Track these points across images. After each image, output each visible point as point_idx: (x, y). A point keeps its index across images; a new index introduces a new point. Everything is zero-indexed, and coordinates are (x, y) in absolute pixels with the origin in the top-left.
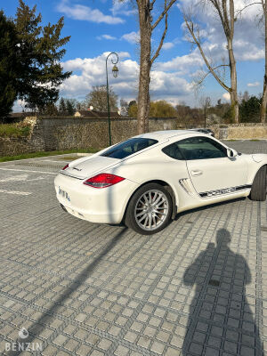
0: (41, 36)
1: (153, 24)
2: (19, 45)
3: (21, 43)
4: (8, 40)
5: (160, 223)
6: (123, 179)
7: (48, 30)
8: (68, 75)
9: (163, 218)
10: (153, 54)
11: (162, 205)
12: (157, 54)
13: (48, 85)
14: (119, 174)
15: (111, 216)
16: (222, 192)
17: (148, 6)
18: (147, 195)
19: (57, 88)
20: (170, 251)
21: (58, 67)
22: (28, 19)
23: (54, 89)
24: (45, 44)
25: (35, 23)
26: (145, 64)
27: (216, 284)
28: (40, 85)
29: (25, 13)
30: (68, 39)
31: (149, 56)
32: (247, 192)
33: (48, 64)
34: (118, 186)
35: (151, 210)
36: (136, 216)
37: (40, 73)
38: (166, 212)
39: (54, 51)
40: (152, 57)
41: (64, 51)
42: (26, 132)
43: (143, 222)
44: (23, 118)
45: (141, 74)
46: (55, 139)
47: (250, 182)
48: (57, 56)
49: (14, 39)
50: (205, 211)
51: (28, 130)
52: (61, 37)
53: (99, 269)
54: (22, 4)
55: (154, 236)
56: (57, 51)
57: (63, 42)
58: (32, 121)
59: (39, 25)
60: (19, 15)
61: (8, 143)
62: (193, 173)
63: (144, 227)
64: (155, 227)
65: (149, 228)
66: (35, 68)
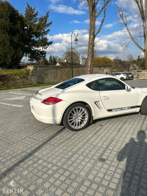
0: (37, 23)
1: (97, 14)
2: (26, 28)
3: (27, 26)
4: (20, 25)
5: (83, 125)
6: (61, 100)
7: (41, 20)
8: (51, 43)
9: (85, 122)
10: (96, 31)
11: (84, 115)
12: (99, 31)
13: (41, 49)
14: (60, 97)
15: (54, 120)
16: (121, 109)
17: (94, 4)
18: (75, 110)
19: (45, 50)
20: (84, 141)
21: (46, 39)
22: (31, 14)
23: (44, 51)
24: (39, 27)
25: (35, 16)
26: (92, 36)
27: (103, 160)
28: (36, 49)
29: (30, 10)
30: (51, 23)
31: (94, 32)
32: (138, 110)
33: (41, 38)
34: (58, 104)
35: (77, 117)
36: (69, 121)
37: (36, 42)
38: (86, 119)
39: (44, 30)
40: (95, 33)
41: (49, 30)
42: (28, 74)
43: (73, 124)
44: (26, 67)
45: (89, 43)
46: (43, 78)
47: (140, 104)
48: (45, 33)
49: (23, 25)
50: (112, 120)
51: (29, 72)
52: (47, 23)
53: (43, 148)
54: (29, 6)
55: (79, 132)
56: (45, 30)
57: (48, 25)
58: (31, 68)
59: (37, 17)
60: (26, 11)
61: (18, 79)
62: (103, 98)
63: (73, 127)
64: (79, 127)
65: (76, 128)
66: (34, 40)
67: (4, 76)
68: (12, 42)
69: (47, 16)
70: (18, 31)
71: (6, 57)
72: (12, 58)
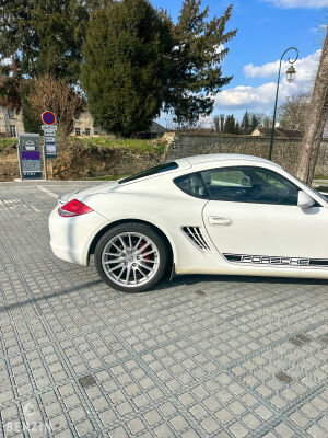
0: (202, 34)
2: (177, 48)
3: (177, 44)
5: (144, 281)
6: (91, 210)
7: (213, 26)
8: (226, 81)
9: (152, 275)
13: (202, 94)
15: (71, 254)
19: (212, 98)
21: (218, 71)
22: (191, 17)
23: (209, 99)
25: (201, 17)
28: (190, 94)
30: (233, 34)
36: (105, 263)
37: (194, 80)
38: (156, 268)
39: (213, 50)
41: (226, 51)
42: (160, 151)
43: (116, 272)
44: (162, 134)
48: (216, 58)
49: (168, 42)
51: (163, 148)
52: (224, 33)
56: (218, 51)
57: (225, 39)
58: (170, 138)
60: (183, 11)
61: (138, 160)
62: (212, 221)
63: (116, 280)
64: (134, 284)
65: (125, 283)
66: (190, 75)
67: (111, 152)
68: (136, 79)
69: (228, 17)
70: (152, 56)
71: (123, 111)
72: (133, 114)
